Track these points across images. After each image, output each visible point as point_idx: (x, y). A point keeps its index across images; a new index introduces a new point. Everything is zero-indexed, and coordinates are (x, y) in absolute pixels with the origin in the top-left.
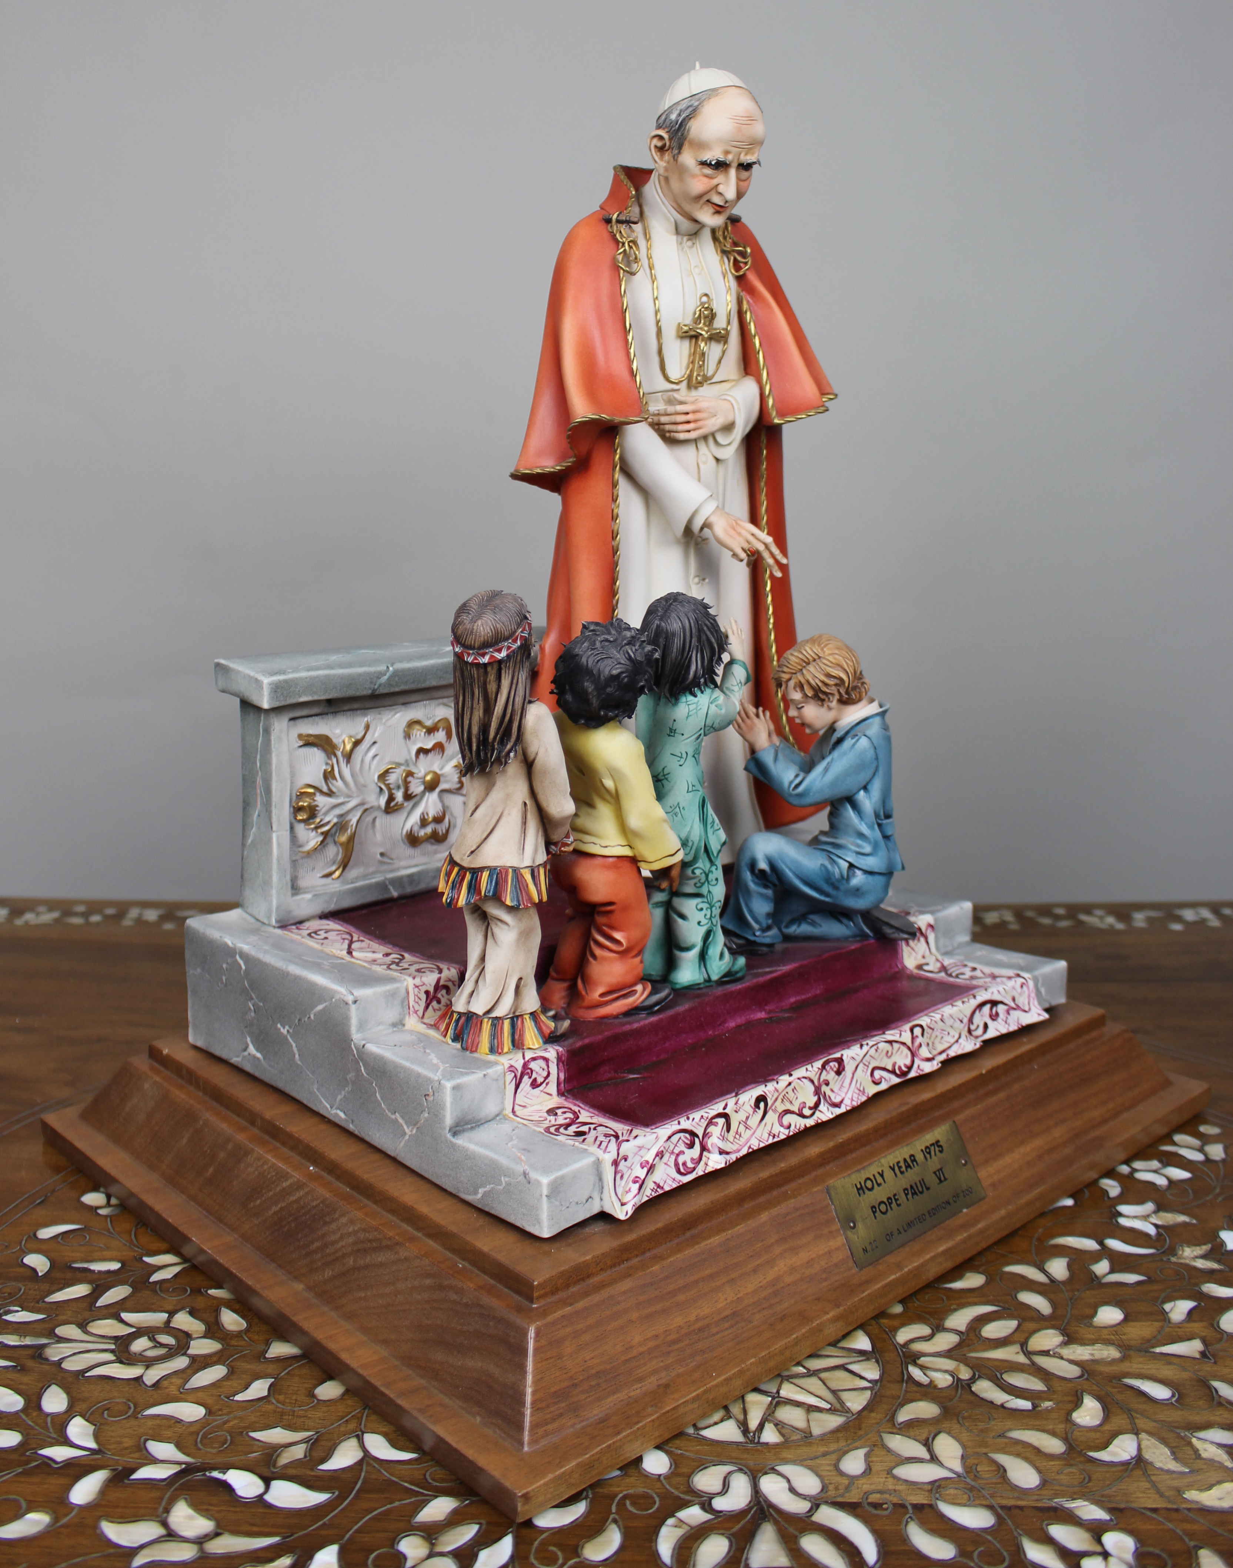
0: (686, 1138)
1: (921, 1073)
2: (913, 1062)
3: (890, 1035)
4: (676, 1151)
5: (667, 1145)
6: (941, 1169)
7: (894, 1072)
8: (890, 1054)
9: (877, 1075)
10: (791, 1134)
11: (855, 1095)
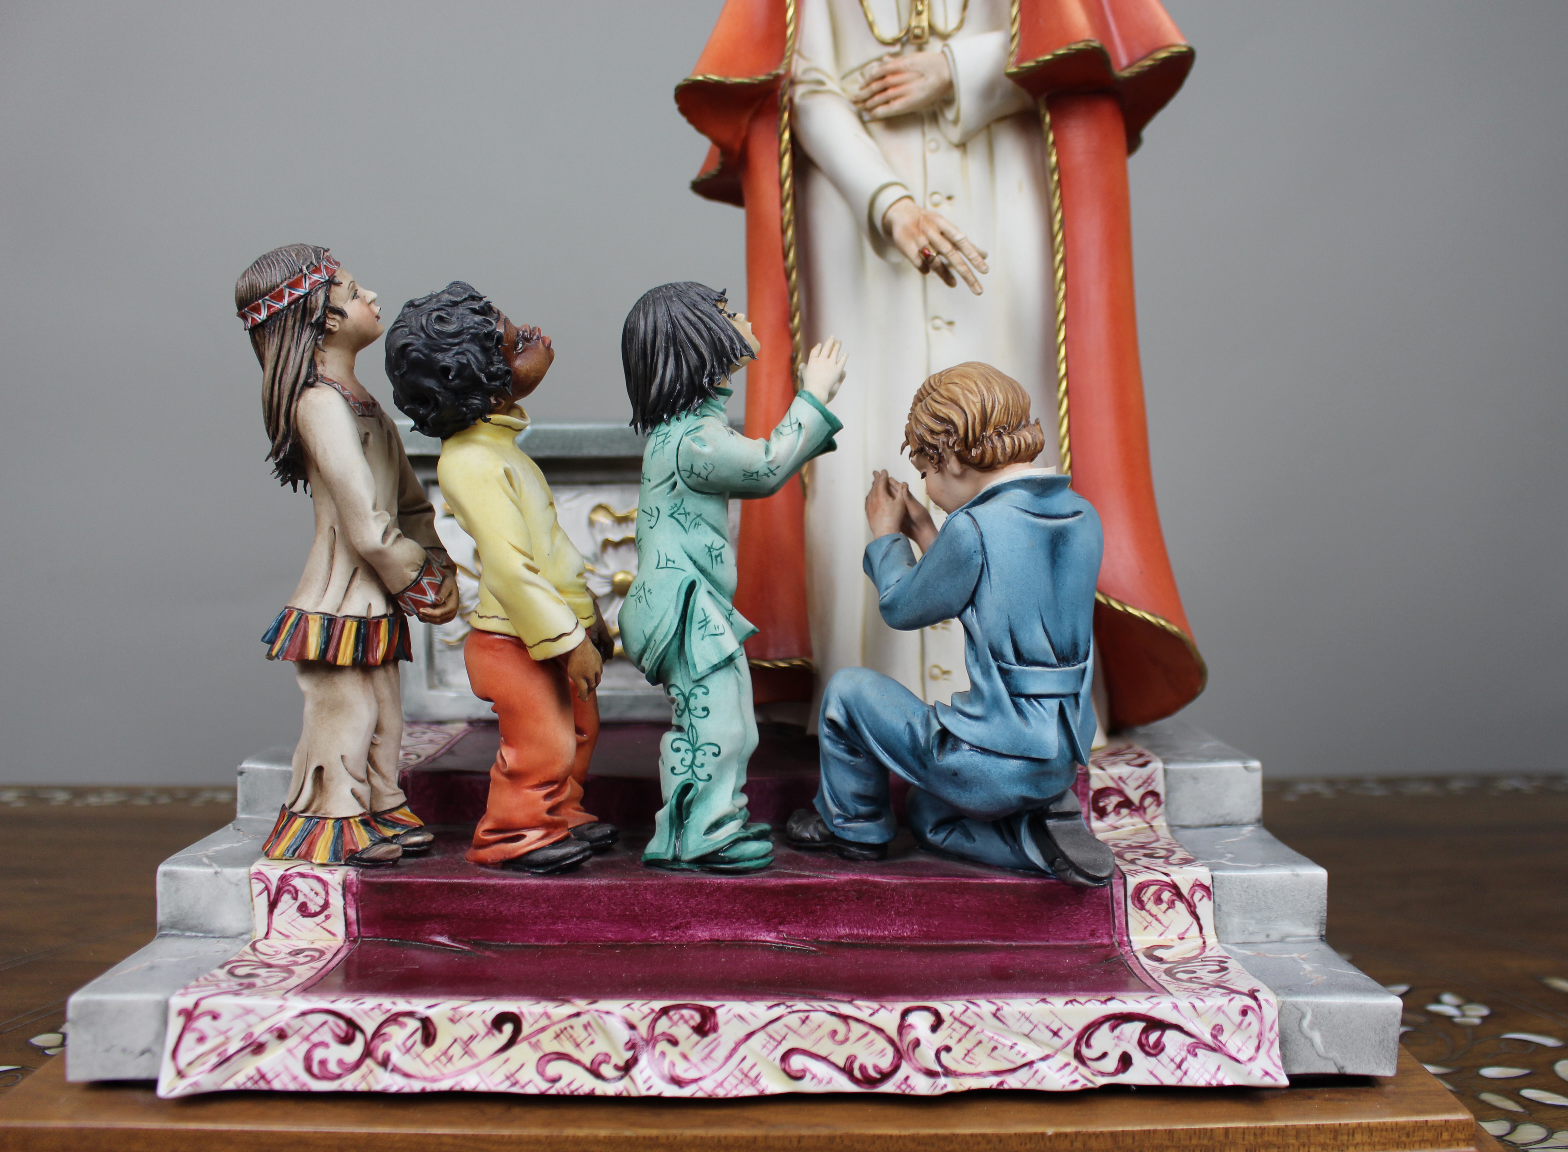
0: (338, 1026)
1: (907, 1091)
2: (895, 1068)
3: (862, 1008)
4: (315, 1038)
5: (297, 1023)
7: (847, 1071)
8: (840, 1037)
9: (797, 1062)
10: (552, 1091)
11: (731, 1079)
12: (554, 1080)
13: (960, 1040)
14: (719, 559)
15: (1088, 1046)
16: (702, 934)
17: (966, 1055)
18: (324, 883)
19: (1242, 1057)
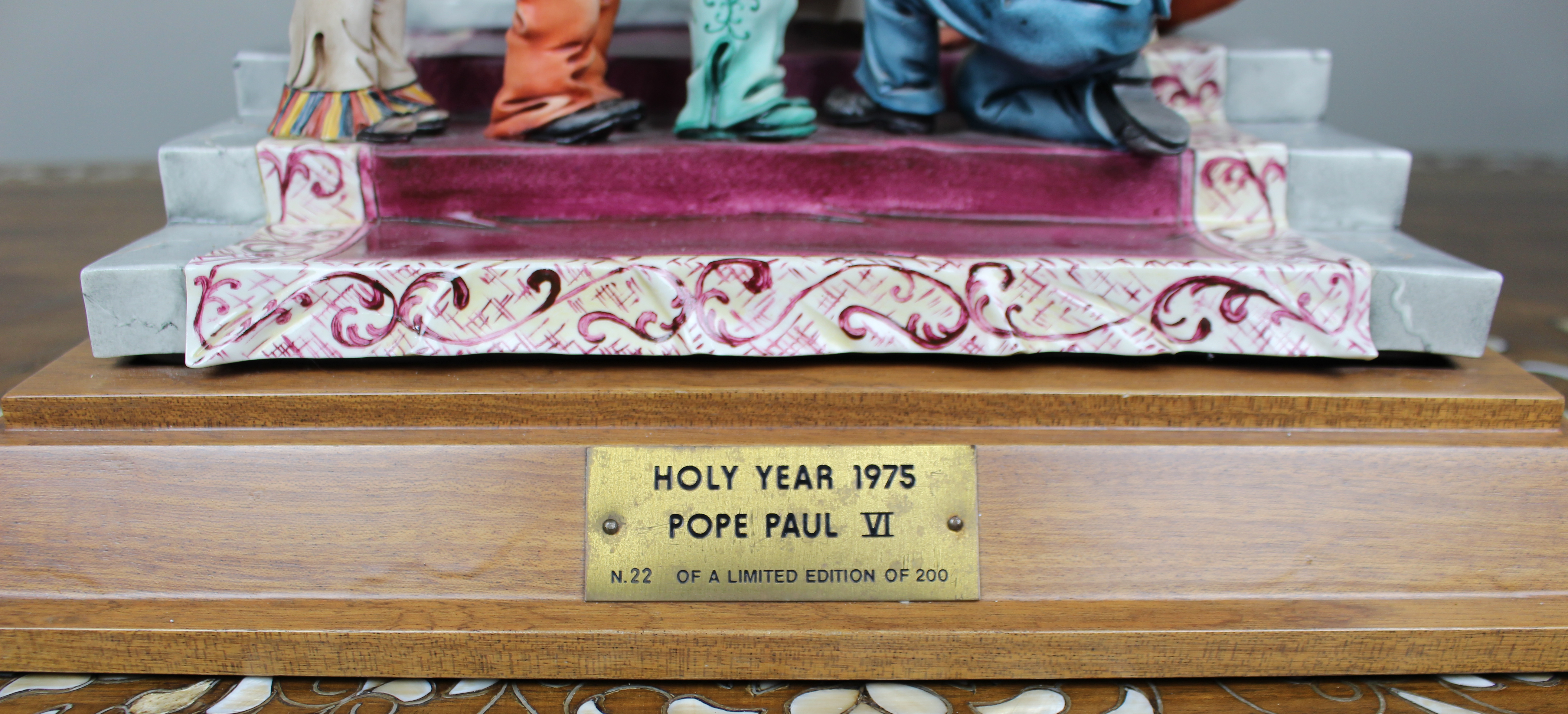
0: (365, 290)
1: (975, 352)
2: (962, 328)
3: (924, 265)
4: (342, 304)
5: (322, 288)
6: (887, 515)
7: (911, 330)
8: (903, 294)
9: (857, 320)
10: (597, 352)
11: (786, 338)
12: (598, 341)
13: (1031, 300)
15: (1166, 309)
16: (742, 206)
17: (1037, 316)
18: (337, 161)
19: (1329, 327)
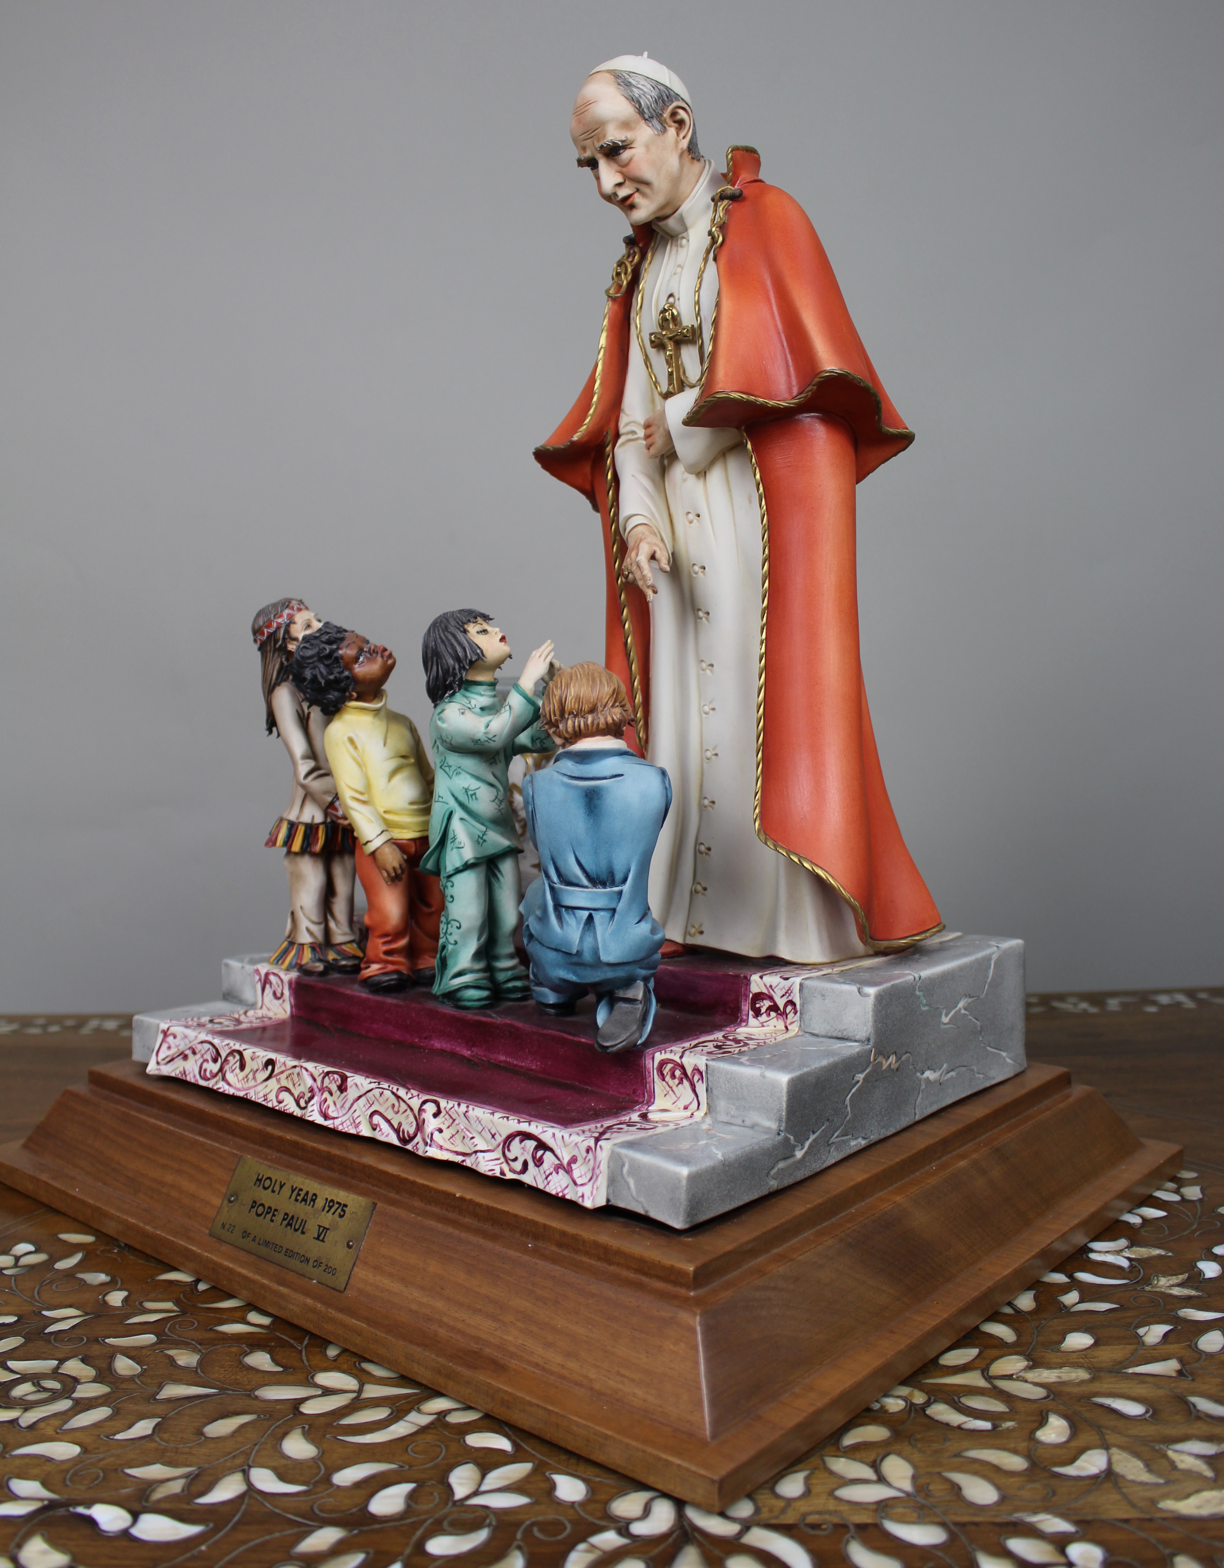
0: (213, 1052)
1: (420, 1152)
2: (415, 1136)
3: (408, 1094)
4: (204, 1057)
7: (397, 1131)
8: (396, 1109)
9: (377, 1119)
10: (277, 1108)
11: (348, 1121)
12: (280, 1102)
13: (448, 1127)
14: (474, 797)
15: (509, 1150)
16: (437, 1045)
17: (451, 1138)
18: (281, 980)
19: (579, 1181)
